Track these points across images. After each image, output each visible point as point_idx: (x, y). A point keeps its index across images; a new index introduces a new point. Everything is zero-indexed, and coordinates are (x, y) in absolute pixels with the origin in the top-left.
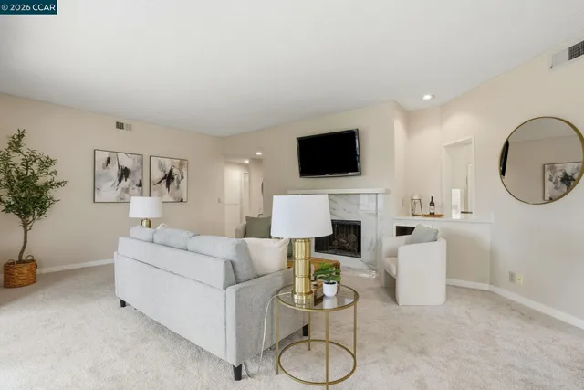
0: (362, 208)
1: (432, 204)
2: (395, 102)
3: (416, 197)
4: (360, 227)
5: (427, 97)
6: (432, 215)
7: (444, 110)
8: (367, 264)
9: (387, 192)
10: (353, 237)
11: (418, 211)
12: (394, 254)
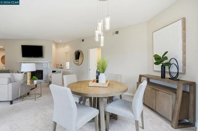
0: (43, 66)
1: (61, 65)
2: (53, 41)
3: (58, 64)
4: (42, 71)
5: (61, 41)
6: (61, 68)
7: (64, 44)
8: (44, 81)
9: (50, 63)
10: (41, 74)
11: (58, 67)
12: (51, 77)
